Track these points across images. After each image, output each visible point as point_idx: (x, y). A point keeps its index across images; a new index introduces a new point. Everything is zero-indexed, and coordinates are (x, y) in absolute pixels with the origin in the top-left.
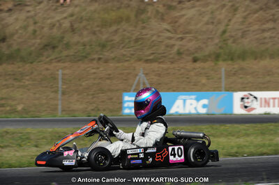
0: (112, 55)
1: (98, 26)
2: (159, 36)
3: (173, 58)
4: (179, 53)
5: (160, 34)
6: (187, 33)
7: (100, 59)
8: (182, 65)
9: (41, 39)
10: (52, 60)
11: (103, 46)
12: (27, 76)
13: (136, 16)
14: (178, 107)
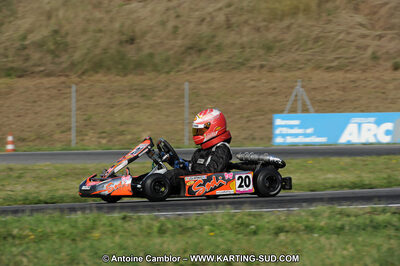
0: (280, 61)
1: (264, 20)
2: (349, 33)
3: (364, 65)
4: (375, 57)
5: (351, 31)
6: (389, 29)
7: (262, 66)
8: (377, 75)
9: (183, 39)
10: (195, 68)
11: (269, 48)
12: (160, 91)
13: (319, 5)
14: (350, 134)
